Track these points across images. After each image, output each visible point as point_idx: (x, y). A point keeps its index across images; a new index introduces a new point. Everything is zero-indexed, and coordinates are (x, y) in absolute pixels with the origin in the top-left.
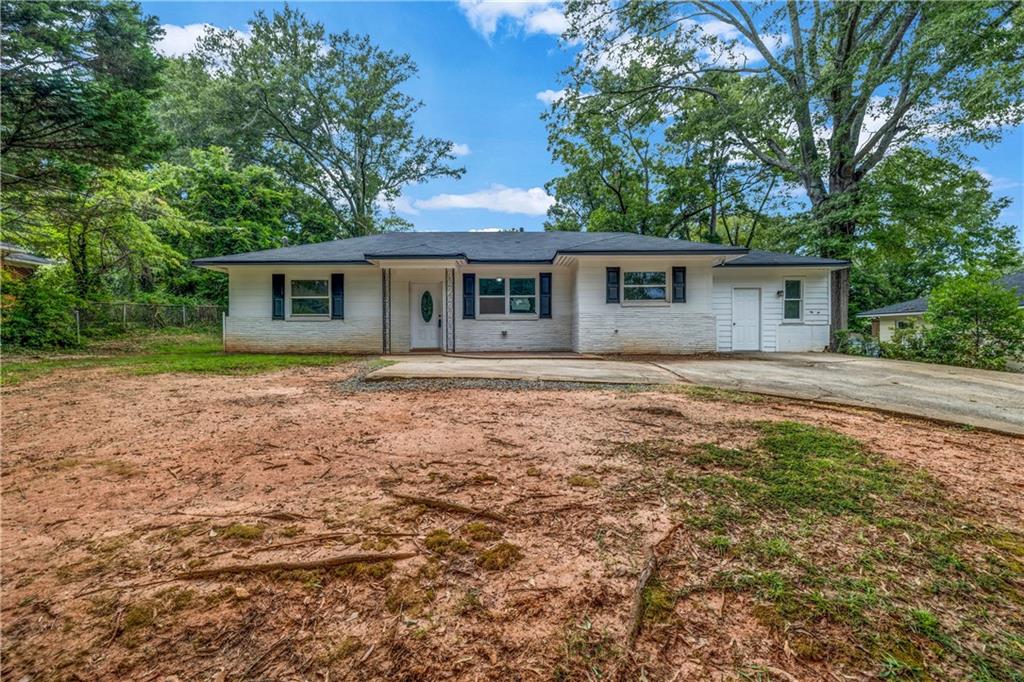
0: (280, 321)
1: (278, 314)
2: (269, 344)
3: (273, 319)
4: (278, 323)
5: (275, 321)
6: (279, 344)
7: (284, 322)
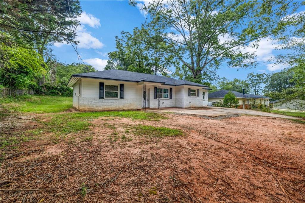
0: (102, 99)
1: (101, 97)
2: (98, 107)
3: (100, 98)
4: (101, 100)
5: (100, 99)
6: (101, 108)
7: (104, 100)
